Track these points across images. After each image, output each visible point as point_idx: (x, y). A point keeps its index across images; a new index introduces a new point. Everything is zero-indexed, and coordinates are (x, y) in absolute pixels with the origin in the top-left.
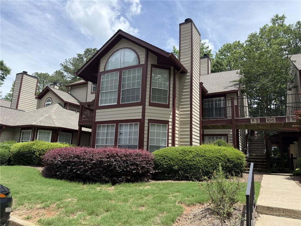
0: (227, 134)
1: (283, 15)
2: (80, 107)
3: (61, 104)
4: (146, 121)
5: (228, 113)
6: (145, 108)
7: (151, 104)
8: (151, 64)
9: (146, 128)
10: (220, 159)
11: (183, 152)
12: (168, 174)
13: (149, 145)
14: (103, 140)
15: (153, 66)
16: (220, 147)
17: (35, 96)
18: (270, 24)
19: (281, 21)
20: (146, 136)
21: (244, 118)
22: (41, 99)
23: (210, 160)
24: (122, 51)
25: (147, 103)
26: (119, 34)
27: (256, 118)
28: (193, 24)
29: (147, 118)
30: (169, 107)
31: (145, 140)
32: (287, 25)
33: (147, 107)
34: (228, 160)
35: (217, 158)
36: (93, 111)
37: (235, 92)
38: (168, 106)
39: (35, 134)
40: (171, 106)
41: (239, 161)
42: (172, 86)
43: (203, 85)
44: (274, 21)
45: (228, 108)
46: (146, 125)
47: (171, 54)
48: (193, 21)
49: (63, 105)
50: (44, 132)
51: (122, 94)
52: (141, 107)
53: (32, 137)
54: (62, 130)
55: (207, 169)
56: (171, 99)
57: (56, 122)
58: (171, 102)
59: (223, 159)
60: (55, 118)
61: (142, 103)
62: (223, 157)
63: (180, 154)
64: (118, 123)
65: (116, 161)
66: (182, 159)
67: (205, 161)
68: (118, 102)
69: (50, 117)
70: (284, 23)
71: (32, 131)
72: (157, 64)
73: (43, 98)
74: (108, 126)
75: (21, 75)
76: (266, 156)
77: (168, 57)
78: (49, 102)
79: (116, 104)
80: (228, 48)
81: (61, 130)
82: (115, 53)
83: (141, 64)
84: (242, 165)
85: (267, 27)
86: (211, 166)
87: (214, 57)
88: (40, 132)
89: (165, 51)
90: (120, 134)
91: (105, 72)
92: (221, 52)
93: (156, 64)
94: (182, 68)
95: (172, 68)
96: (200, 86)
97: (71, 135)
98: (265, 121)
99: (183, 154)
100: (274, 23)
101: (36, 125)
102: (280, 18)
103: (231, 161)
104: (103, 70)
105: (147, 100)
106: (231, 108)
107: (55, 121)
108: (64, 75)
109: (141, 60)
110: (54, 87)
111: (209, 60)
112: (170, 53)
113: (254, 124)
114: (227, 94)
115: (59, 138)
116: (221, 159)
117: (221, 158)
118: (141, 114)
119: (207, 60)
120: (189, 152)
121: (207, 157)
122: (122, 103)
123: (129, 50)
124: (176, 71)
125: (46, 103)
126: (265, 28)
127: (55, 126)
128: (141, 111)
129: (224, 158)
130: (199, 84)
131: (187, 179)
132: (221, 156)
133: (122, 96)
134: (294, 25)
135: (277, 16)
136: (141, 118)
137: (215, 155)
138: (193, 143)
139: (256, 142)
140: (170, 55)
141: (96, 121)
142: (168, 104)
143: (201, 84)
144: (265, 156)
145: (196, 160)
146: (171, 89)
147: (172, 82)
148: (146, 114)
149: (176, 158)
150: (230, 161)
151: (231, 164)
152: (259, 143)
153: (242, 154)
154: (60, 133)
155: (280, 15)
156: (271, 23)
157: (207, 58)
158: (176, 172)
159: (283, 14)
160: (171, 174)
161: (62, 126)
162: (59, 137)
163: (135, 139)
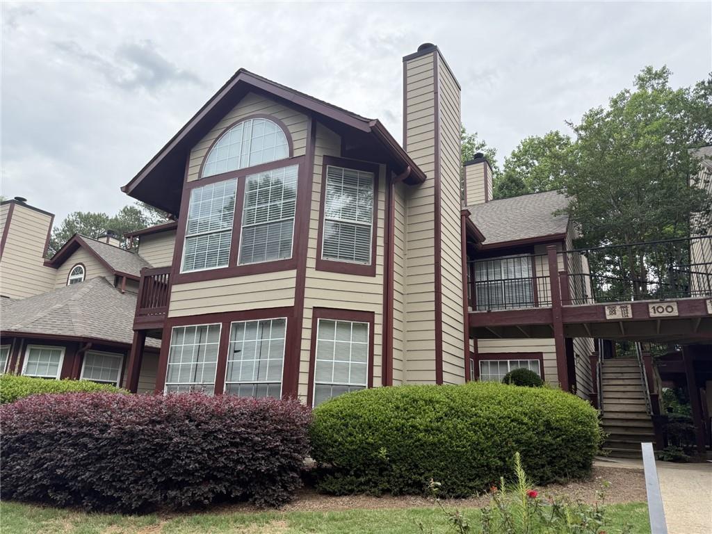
0: (542, 353)
1: (664, 68)
2: (139, 281)
3: (108, 279)
4: (308, 314)
5: (542, 289)
6: (305, 277)
7: (321, 266)
8: (324, 156)
9: (306, 334)
10: (522, 423)
11: (408, 404)
12: (358, 476)
13: (315, 382)
14: (185, 369)
15: (328, 160)
16: (521, 389)
17: (43, 260)
18: (635, 90)
19: (661, 81)
20: (305, 356)
21: (585, 305)
22: (59, 269)
23: (492, 426)
24: (249, 124)
25: (311, 263)
26: (240, 80)
27: (619, 303)
28: (438, 57)
29: (309, 304)
30: (374, 275)
31: (304, 367)
32: (675, 90)
33: (310, 272)
34: (548, 424)
35: (512, 421)
36: (165, 290)
37: (558, 240)
38: (371, 272)
39: (19, 357)
40: (380, 270)
41: (580, 428)
42: (381, 215)
43: (470, 217)
44: (642, 81)
45: (541, 279)
46: (307, 323)
47: (375, 122)
48: (440, 48)
49: (112, 283)
50: (43, 350)
51: (243, 240)
52: (293, 273)
53: (9, 364)
54: (93, 344)
55: (482, 456)
56: (380, 251)
57: (80, 323)
58: (380, 260)
59: (531, 423)
60: (79, 312)
61: (297, 263)
62: (530, 418)
63: (398, 408)
64: (228, 321)
65: (182, 433)
66: (403, 425)
67: (475, 432)
68: (233, 260)
69: (65, 312)
70: (668, 85)
71: (11, 348)
72: (342, 156)
73: (65, 264)
74: (202, 330)
75: (8, 206)
76: (652, 413)
77: (368, 131)
78: (78, 274)
79: (227, 266)
80: (534, 149)
81: (89, 345)
82: (230, 131)
83: (295, 156)
84: (589, 440)
85: (627, 95)
86: (495, 445)
87: (502, 169)
88: (31, 349)
89: (359, 116)
90: (235, 352)
91: (202, 182)
92: (518, 157)
93: (339, 156)
94: (409, 168)
95: (383, 167)
96: (461, 220)
97: (120, 359)
98: (648, 312)
99: (405, 410)
100: (642, 86)
101: (20, 330)
102: (656, 74)
103: (556, 429)
104: (195, 178)
105: (312, 253)
106: (548, 279)
107: (77, 322)
108: (143, 216)
109: (296, 145)
110: (108, 241)
111: (488, 168)
112: (371, 120)
113: (616, 322)
114: (535, 246)
115: (85, 368)
116: (526, 424)
117: (526, 420)
118: (292, 293)
119: (483, 167)
120: (426, 401)
121: (480, 417)
122: (242, 265)
123: (264, 121)
124: (394, 175)
125: (72, 277)
126: (622, 97)
127: (73, 334)
128: (293, 283)
129: (536, 420)
130: (459, 214)
131: (417, 491)
132: (526, 414)
133: (243, 244)
134: (692, 90)
135: (649, 70)
136: (293, 305)
137: (506, 413)
138: (446, 377)
139: (620, 375)
140: (372, 124)
141: (169, 316)
142: (370, 264)
143: (465, 214)
144: (650, 413)
145: (448, 428)
146: (381, 224)
147: (382, 206)
148: (307, 293)
149: (382, 421)
150: (552, 429)
151: (558, 437)
152: (626, 376)
153: (585, 406)
154: (88, 354)
155: (657, 68)
156: (637, 86)
157: (483, 163)
158: (382, 468)
159: (664, 65)
160: (366, 475)
161: (94, 335)
162: (86, 364)
163: (273, 367)
